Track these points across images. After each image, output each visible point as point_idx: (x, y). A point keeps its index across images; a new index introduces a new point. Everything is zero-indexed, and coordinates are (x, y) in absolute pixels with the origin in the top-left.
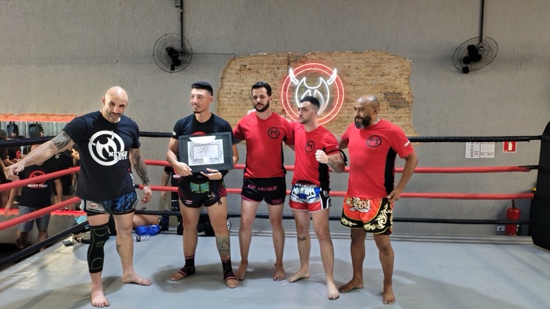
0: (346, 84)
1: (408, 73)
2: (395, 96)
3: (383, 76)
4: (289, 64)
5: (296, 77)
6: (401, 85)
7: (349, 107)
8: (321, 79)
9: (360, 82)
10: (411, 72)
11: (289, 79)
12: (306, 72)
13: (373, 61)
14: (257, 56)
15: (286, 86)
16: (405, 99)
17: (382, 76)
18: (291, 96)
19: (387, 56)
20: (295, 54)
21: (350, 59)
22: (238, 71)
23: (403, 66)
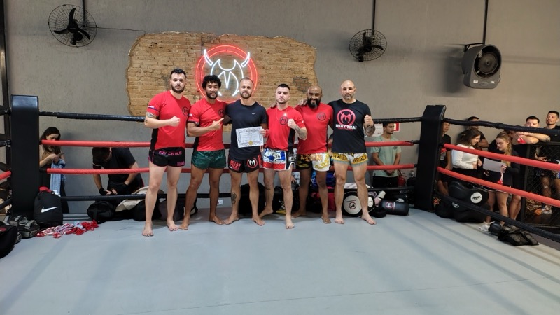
0: (259, 67)
1: (313, 60)
2: (302, 81)
4: (202, 45)
5: (211, 59)
6: (307, 71)
7: (262, 90)
8: (235, 61)
9: (272, 67)
10: (316, 59)
11: (203, 59)
12: (220, 54)
13: (283, 47)
14: (169, 34)
15: (200, 67)
17: (291, 61)
19: (295, 43)
20: (208, 35)
21: (262, 43)
22: (148, 49)
23: (309, 53)
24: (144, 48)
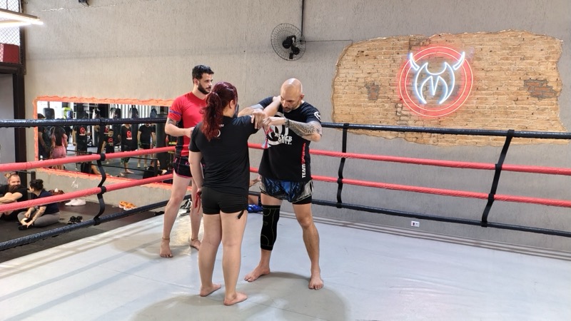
0: (477, 69)
1: (556, 56)
2: (538, 84)
3: (524, 59)
4: (410, 48)
5: (417, 63)
6: (547, 71)
7: (479, 96)
9: (494, 68)
10: (561, 55)
11: (409, 65)
12: (429, 56)
13: (512, 42)
15: (405, 72)
16: (552, 87)
17: (522, 59)
18: (410, 83)
19: (530, 36)
20: (417, 37)
21: (483, 40)
22: (354, 58)
23: (551, 47)
24: (351, 57)
